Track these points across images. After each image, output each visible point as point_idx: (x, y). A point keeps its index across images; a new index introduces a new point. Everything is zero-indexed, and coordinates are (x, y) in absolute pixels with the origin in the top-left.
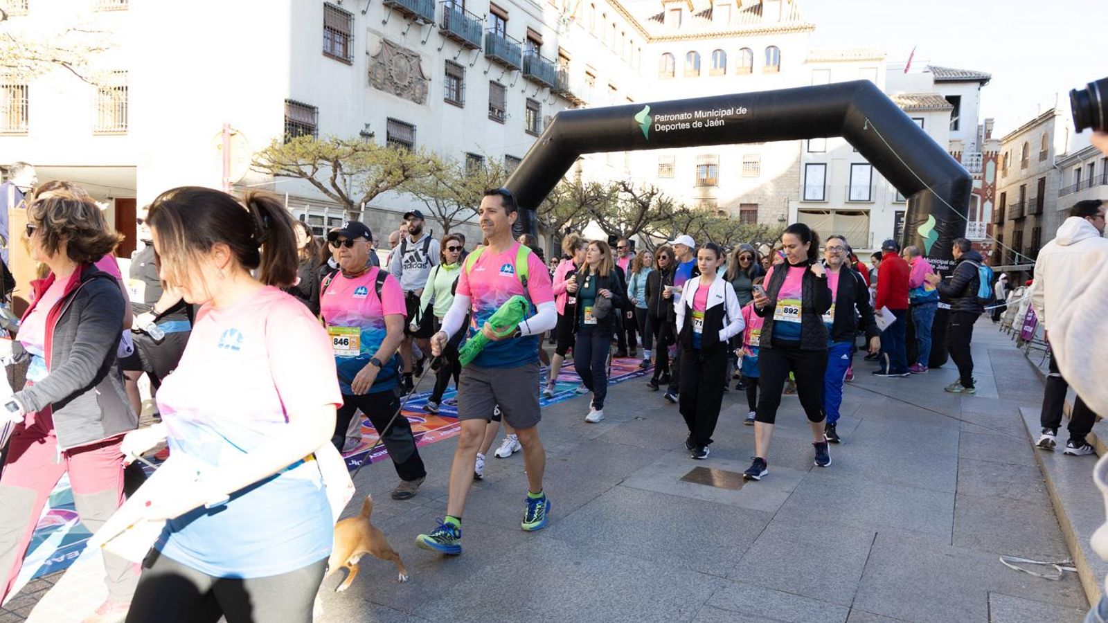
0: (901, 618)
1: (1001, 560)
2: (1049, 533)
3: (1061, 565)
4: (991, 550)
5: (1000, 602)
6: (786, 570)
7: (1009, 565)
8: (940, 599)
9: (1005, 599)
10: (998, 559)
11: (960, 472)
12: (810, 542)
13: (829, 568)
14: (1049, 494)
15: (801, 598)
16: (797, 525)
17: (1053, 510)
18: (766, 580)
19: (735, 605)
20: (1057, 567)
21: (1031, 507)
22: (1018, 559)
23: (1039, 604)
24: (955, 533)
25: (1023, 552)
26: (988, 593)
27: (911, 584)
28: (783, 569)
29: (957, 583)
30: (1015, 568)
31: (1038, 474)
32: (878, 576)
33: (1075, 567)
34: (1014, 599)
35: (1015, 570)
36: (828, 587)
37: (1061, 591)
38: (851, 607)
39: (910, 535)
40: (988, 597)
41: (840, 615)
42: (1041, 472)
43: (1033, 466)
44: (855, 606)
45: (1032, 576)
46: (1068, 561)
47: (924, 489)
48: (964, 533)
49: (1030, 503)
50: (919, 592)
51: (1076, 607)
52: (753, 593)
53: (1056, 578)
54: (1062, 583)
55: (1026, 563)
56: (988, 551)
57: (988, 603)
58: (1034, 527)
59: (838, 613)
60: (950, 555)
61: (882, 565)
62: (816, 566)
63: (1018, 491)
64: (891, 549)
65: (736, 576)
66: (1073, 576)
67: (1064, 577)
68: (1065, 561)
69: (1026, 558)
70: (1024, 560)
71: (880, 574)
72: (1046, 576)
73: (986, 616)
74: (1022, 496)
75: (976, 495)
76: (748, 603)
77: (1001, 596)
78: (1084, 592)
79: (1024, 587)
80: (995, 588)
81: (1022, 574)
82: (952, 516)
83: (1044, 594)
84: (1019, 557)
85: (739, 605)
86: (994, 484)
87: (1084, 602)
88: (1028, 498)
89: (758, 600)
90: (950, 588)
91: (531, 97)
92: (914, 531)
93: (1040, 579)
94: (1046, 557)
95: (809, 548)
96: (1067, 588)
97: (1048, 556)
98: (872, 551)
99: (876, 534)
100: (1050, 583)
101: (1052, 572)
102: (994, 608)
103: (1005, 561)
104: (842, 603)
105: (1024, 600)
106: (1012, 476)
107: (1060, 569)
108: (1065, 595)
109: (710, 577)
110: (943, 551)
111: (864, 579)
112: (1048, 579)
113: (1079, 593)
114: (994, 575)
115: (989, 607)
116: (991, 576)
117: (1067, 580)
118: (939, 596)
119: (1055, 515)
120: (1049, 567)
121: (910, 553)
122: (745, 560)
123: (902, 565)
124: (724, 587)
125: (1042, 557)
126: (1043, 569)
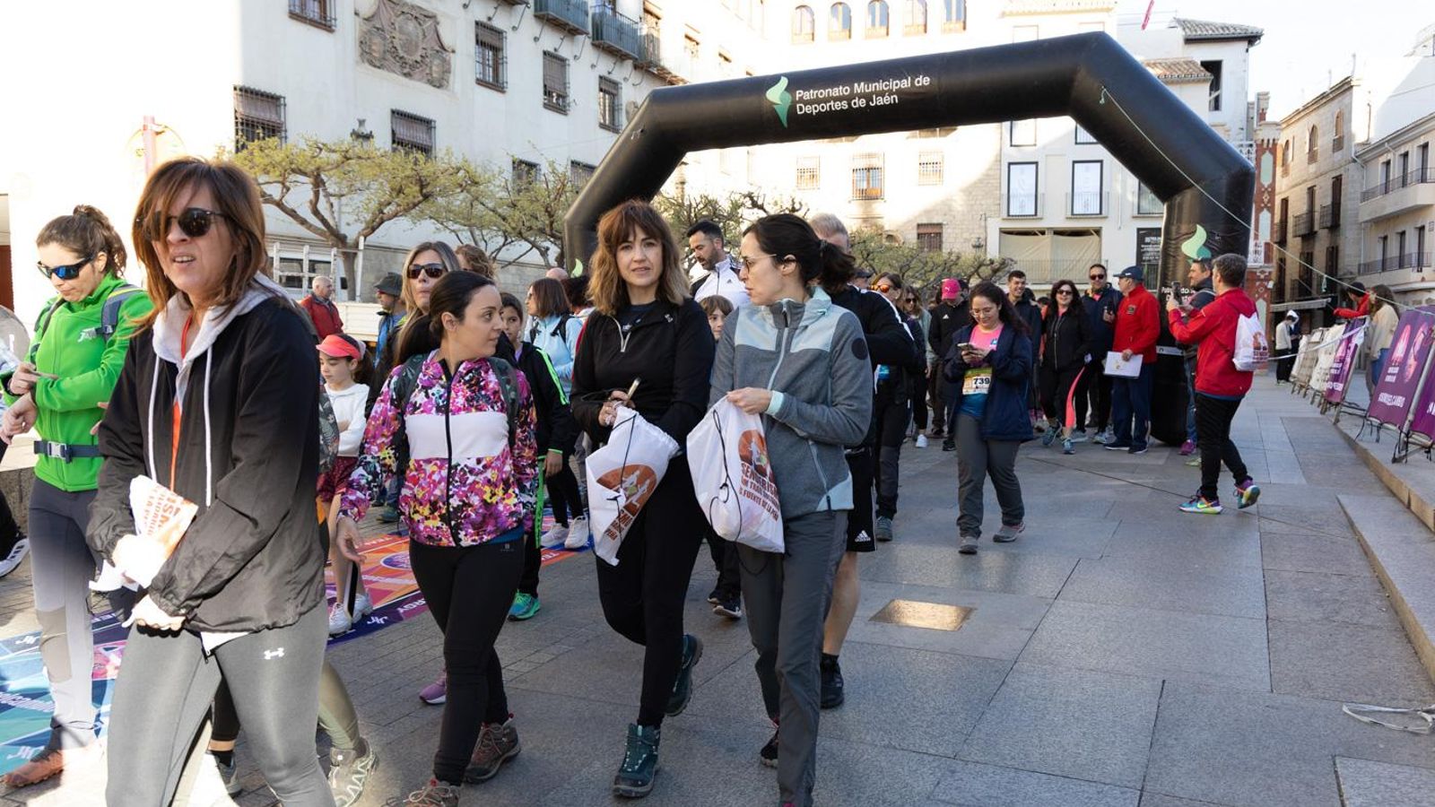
0: (1216, 801)
1: (1345, 709)
2: (1406, 668)
3: (1429, 711)
4: (1328, 696)
5: (1351, 770)
6: (1040, 741)
7: (1357, 716)
8: (1267, 770)
9: (1359, 764)
10: (1341, 708)
11: (1270, 588)
12: (1070, 699)
13: (1102, 735)
14: (1397, 613)
15: (1067, 780)
17: (1406, 635)
18: (1013, 758)
19: (973, 796)
20: (1425, 715)
21: (1376, 632)
22: (1368, 708)
23: (1406, 769)
24: (1276, 676)
25: (1374, 696)
26: (1334, 757)
27: (1223, 751)
29: (1287, 747)
30: (1365, 719)
31: (1377, 586)
32: (1174, 742)
34: (1371, 764)
35: (1366, 723)
36: (1104, 763)
38: (1142, 790)
39: (1211, 681)
40: (1335, 764)
41: (1128, 801)
42: (1381, 583)
43: (1369, 575)
44: (1148, 788)
45: (1390, 729)
47: (1221, 615)
48: (1286, 675)
49: (1373, 628)
50: (1236, 762)
52: (998, 777)
53: (1424, 730)
55: (1380, 711)
56: (1324, 699)
57: (1336, 772)
58: (1383, 661)
59: (1125, 799)
60: (1273, 707)
61: (1178, 726)
62: (1084, 734)
63: (1353, 611)
64: (1188, 703)
65: (970, 754)
68: (1433, 706)
69: (1378, 705)
70: (1377, 708)
71: (1176, 739)
72: (1410, 729)
73: (1336, 789)
74: (1361, 617)
75: (1296, 619)
76: (993, 792)
77: (1351, 761)
79: (1382, 746)
80: (1341, 750)
81: (1376, 728)
82: (1266, 651)
83: (1411, 754)
84: (1369, 703)
85: (978, 796)
86: (1319, 603)
88: (1367, 621)
89: (1006, 787)
90: (1279, 754)
91: (605, 74)
92: (1216, 675)
93: (1403, 734)
94: (1406, 703)
97: (1409, 701)
98: (1161, 707)
99: (1164, 682)
100: (1417, 739)
101: (1418, 723)
102: (1345, 779)
103: (1350, 710)
104: (1128, 785)
105: (1386, 765)
106: (1340, 591)
107: (1428, 717)
109: (931, 758)
110: (1261, 702)
111: (1155, 748)
112: (1412, 733)
114: (1339, 731)
115: (1337, 777)
116: (1334, 732)
118: (1265, 766)
119: (1410, 641)
120: (1413, 715)
121: (1215, 708)
122: (980, 730)
123: (1206, 725)
124: (953, 772)
125: (1401, 703)
126: (1406, 719)
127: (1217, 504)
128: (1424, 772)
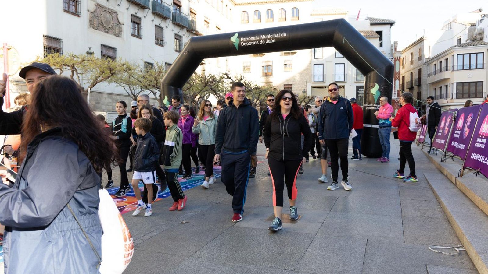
1: (429, 248)
2: (449, 232)
3: (458, 248)
4: (423, 243)
5: (433, 270)
6: (325, 263)
7: (433, 250)
8: (404, 271)
9: (435, 268)
10: (428, 248)
11: (402, 206)
12: (335, 247)
13: (346, 260)
14: (445, 213)
16: (327, 239)
17: (448, 221)
18: (315, 270)
20: (456, 249)
21: (438, 220)
22: (437, 247)
23: (451, 269)
24: (405, 236)
25: (439, 242)
26: (426, 265)
27: (388, 264)
28: (323, 263)
29: (410, 262)
30: (436, 251)
31: (438, 204)
32: (371, 262)
33: (464, 248)
34: (439, 267)
35: (437, 252)
36: (347, 270)
37: (460, 261)
39: (383, 239)
40: (427, 268)
42: (439, 203)
43: (435, 200)
45: (445, 255)
46: (460, 246)
47: (387, 215)
48: (409, 236)
49: (437, 218)
50: (393, 268)
51: (469, 269)
53: (456, 254)
54: (460, 257)
56: (422, 244)
57: (427, 271)
58: (441, 230)
60: (405, 248)
61: (373, 256)
62: (340, 260)
63: (430, 213)
64: (376, 247)
65: (300, 269)
66: (464, 253)
67: (460, 253)
68: (459, 246)
69: (440, 246)
70: (440, 247)
71: (372, 261)
72: (451, 254)
74: (433, 215)
75: (411, 216)
77: (432, 266)
78: (471, 260)
79: (442, 261)
80: (429, 263)
81: (440, 254)
82: (402, 228)
83: (452, 263)
84: (437, 245)
86: (419, 210)
87: (472, 265)
88: (435, 216)
90: (408, 265)
91: (177, 33)
92: (385, 237)
93: (449, 256)
94: (449, 245)
95: (335, 250)
96: (463, 259)
97: (451, 244)
98: (367, 249)
99: (367, 240)
100: (454, 257)
101: (454, 252)
102: (430, 273)
103: (431, 248)
105: (444, 267)
106: (426, 206)
107: (457, 250)
108: (462, 263)
109: (286, 271)
110: (401, 246)
111: (365, 264)
112: (452, 255)
113: (468, 261)
114: (427, 256)
115: (428, 273)
116: (426, 256)
117: (462, 255)
118: (403, 270)
119: (450, 223)
120: (452, 249)
121: (385, 249)
122: (303, 260)
123: (382, 255)
125: (448, 245)
126: (450, 250)
127: (416, 179)
128: (457, 269)
